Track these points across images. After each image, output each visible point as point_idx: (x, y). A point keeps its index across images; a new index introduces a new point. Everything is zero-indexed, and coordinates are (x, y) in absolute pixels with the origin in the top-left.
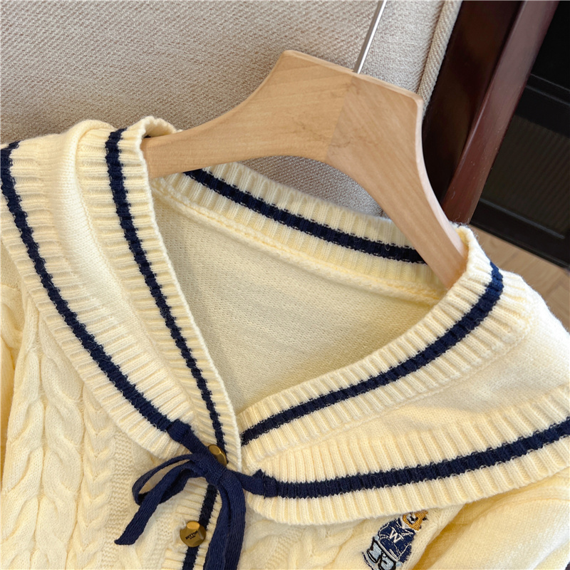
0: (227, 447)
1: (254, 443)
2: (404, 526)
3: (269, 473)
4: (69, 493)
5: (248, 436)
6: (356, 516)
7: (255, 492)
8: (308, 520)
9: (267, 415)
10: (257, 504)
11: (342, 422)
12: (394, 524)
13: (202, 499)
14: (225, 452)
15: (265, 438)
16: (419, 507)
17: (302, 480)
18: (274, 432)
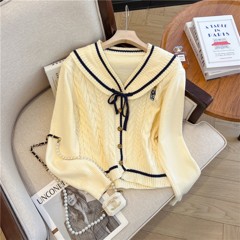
0: (122, 90)
1: (126, 89)
2: (154, 90)
3: (130, 92)
4: (98, 110)
5: (125, 89)
6: (146, 92)
7: (129, 96)
8: (139, 96)
9: (127, 83)
10: (129, 98)
11: (140, 79)
12: (153, 91)
13: (120, 102)
14: (122, 92)
15: (128, 87)
16: (155, 85)
17: (136, 90)
18: (129, 86)
